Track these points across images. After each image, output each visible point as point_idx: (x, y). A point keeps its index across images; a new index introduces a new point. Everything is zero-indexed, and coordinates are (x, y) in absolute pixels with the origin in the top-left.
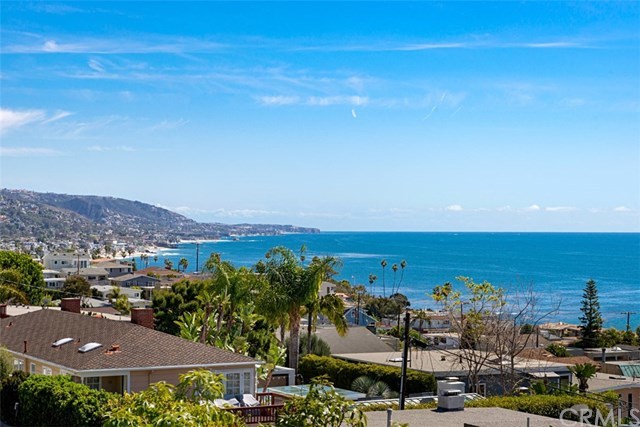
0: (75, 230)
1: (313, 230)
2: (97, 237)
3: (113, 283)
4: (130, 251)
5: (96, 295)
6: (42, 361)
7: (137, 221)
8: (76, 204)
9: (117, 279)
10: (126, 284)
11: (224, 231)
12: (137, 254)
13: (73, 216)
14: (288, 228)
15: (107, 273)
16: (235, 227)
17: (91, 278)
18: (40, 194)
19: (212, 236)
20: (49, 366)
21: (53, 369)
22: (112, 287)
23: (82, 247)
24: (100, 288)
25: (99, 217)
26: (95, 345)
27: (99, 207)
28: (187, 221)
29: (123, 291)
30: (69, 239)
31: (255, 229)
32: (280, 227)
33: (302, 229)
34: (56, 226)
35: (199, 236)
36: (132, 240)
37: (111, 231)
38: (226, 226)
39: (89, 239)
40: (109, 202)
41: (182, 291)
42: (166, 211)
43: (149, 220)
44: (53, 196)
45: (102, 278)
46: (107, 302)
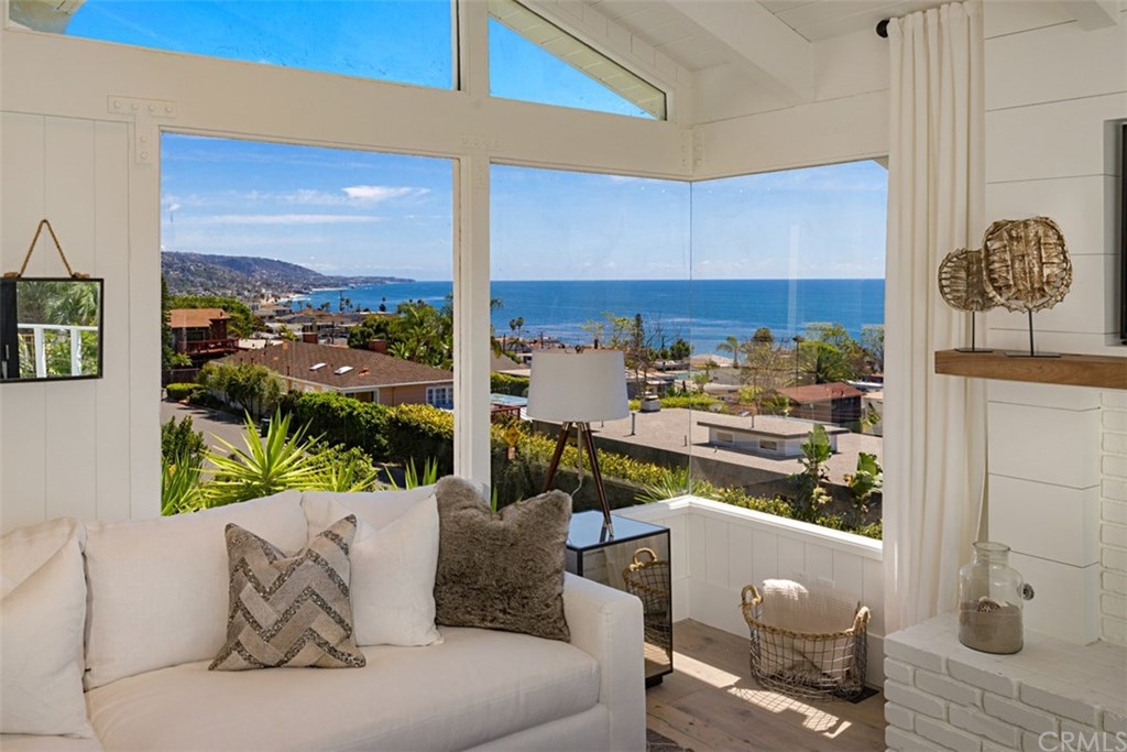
0: (233, 282)
1: (410, 281)
2: (250, 287)
3: (279, 321)
4: (278, 297)
5: (270, 331)
6: (306, 381)
7: (279, 275)
8: (232, 263)
9: (282, 318)
10: (289, 322)
11: (344, 281)
12: (283, 300)
13: (230, 271)
14: (392, 279)
15: (274, 314)
16: (352, 278)
17: (263, 317)
18: (205, 256)
19: (337, 286)
20: (309, 385)
21: (316, 387)
22: (280, 324)
23: (239, 294)
24: (270, 325)
25: (250, 273)
26: (323, 365)
27: (250, 265)
28: (317, 274)
29: (289, 326)
30: (229, 289)
31: (367, 280)
32: (386, 279)
33: (402, 280)
34: (217, 279)
35: (326, 285)
36: (276, 290)
37: (259, 283)
38: (346, 279)
39: (245, 289)
40: (257, 261)
41: (372, 326)
42: (300, 267)
43: (288, 275)
44: (214, 257)
45: (271, 317)
46: (277, 335)
